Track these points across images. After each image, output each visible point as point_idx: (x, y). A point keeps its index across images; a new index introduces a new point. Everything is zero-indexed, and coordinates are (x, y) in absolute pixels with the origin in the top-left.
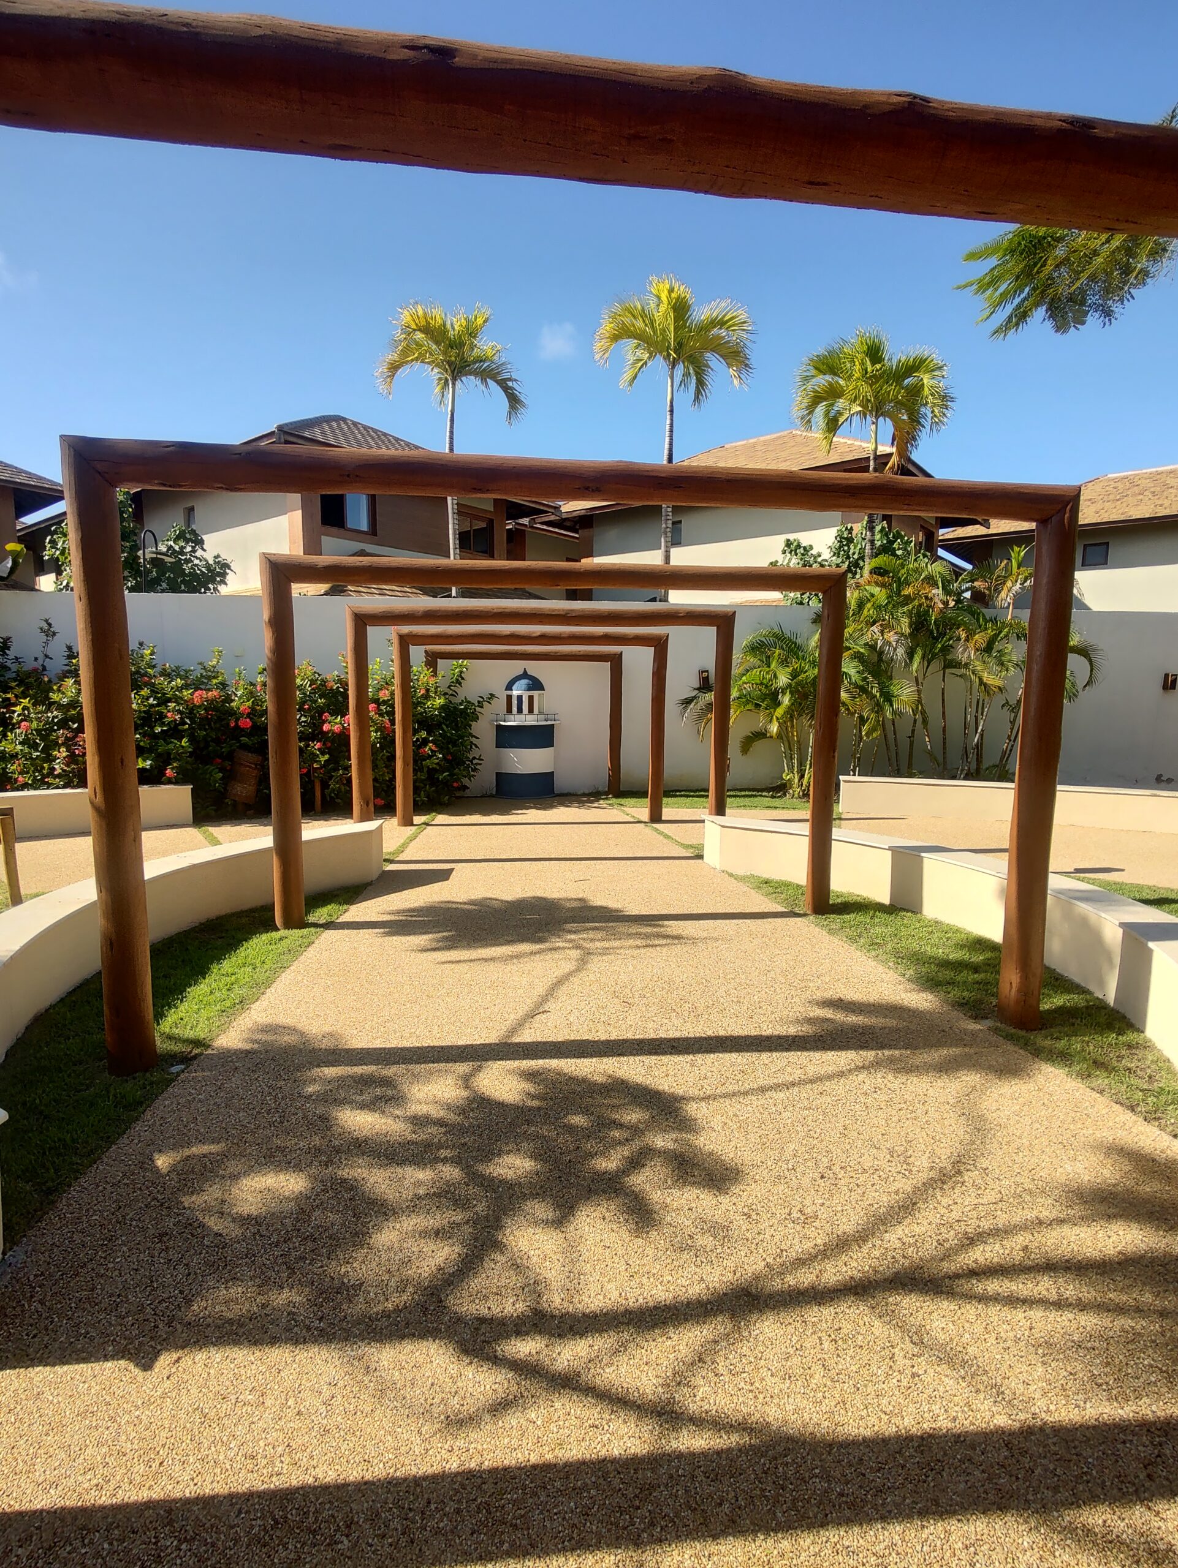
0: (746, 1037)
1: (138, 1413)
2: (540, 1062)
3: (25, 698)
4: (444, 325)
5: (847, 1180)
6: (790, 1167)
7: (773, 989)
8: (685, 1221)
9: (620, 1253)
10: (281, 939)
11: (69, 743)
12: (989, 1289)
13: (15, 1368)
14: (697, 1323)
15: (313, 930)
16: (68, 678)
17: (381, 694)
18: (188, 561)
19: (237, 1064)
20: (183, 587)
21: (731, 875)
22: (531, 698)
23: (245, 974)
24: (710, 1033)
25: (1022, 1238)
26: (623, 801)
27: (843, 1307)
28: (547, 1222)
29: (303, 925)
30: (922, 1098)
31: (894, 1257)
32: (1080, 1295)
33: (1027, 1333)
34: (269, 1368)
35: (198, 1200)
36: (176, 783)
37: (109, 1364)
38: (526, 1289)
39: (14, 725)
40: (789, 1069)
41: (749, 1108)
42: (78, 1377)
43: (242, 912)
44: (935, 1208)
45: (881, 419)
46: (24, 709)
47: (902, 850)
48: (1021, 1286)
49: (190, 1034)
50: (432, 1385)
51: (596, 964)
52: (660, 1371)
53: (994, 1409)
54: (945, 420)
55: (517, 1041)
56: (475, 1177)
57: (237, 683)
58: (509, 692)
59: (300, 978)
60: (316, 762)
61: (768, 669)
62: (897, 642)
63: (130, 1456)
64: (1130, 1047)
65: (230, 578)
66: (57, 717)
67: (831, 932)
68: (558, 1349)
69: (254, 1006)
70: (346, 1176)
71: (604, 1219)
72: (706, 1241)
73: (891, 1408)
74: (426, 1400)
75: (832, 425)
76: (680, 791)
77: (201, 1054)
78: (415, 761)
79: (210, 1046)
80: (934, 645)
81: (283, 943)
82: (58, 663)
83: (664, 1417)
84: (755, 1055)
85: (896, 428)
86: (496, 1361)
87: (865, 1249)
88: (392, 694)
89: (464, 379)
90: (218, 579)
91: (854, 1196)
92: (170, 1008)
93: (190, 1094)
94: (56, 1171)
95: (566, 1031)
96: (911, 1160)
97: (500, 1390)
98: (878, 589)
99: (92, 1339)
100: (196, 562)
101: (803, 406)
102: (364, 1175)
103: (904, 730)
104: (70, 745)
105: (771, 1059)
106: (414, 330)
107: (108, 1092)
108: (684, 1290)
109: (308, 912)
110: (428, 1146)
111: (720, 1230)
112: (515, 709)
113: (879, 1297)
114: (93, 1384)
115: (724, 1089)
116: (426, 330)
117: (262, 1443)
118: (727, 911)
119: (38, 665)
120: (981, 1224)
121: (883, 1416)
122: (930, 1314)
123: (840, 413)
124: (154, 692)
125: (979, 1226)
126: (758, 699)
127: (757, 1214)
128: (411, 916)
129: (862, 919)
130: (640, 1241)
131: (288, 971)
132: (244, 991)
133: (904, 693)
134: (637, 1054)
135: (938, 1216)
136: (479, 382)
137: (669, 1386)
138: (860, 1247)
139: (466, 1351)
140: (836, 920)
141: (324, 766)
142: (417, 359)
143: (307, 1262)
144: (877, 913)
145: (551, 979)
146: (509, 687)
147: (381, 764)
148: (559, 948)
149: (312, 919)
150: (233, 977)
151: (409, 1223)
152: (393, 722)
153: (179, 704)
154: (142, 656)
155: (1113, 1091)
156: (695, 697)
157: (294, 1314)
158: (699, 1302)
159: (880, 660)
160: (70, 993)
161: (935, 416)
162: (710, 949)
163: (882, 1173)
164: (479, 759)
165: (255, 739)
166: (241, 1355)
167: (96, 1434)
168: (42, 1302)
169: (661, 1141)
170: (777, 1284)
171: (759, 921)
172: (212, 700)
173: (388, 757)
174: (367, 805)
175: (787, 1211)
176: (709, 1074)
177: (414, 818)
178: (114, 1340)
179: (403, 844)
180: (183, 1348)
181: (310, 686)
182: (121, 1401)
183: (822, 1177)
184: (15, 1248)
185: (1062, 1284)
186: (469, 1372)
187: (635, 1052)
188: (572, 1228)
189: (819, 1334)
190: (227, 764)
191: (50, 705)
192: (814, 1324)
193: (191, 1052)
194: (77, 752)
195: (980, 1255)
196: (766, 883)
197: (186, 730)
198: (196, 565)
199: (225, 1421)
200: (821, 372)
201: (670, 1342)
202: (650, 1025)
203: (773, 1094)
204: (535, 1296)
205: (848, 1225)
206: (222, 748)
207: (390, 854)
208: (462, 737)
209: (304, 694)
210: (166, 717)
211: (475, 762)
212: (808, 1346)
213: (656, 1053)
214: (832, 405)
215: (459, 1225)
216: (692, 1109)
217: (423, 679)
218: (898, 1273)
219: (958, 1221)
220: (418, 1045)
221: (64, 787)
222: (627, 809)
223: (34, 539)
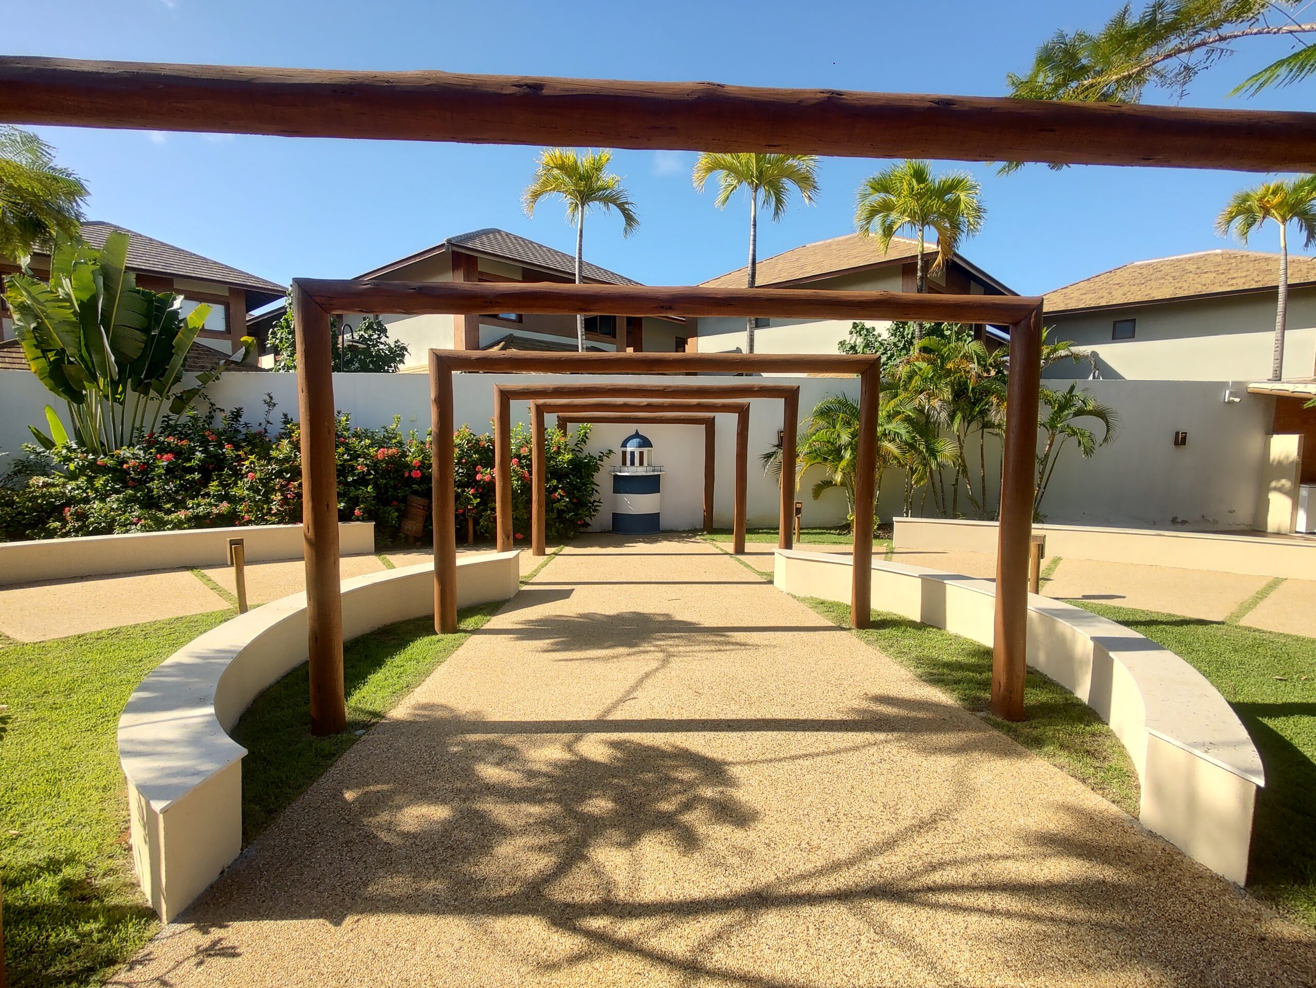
0: (786, 720)
1: (331, 951)
2: (627, 734)
3: (252, 455)
4: (576, 163)
5: (847, 823)
6: (806, 813)
7: (813, 685)
8: (721, 848)
9: (670, 866)
10: (438, 641)
11: (283, 489)
12: (940, 900)
13: (251, 920)
14: (720, 913)
15: (463, 634)
16: (283, 438)
17: (522, 451)
18: (374, 346)
19: (403, 730)
20: (371, 366)
21: (794, 597)
22: (641, 454)
23: (410, 666)
24: (759, 717)
25: (973, 868)
26: (715, 537)
27: (829, 907)
28: (620, 845)
29: (455, 631)
30: (916, 768)
31: (873, 877)
32: (1009, 908)
33: (962, 931)
34: (419, 928)
35: (374, 820)
36: (363, 520)
37: (313, 921)
38: (600, 887)
39: (243, 475)
40: (817, 745)
41: (781, 771)
42: (292, 928)
43: (409, 620)
44: (911, 845)
45: (927, 226)
46: (251, 463)
47: (929, 578)
48: (965, 899)
49: (371, 708)
50: (529, 943)
51: (675, 663)
52: (689, 942)
53: (927, 978)
54: (979, 227)
55: (611, 719)
56: (570, 812)
57: (411, 442)
58: (624, 449)
59: (451, 670)
60: (470, 504)
61: (833, 430)
62: (941, 407)
63: (326, 976)
64: (1093, 735)
65: (407, 358)
66: (275, 469)
67: (868, 643)
68: (619, 925)
69: (418, 690)
70: (478, 808)
71: (662, 843)
72: (735, 861)
73: (851, 973)
74: (524, 952)
75: (888, 231)
76: (763, 529)
77: (377, 723)
78: (547, 504)
79: (384, 717)
80: (972, 409)
81: (440, 644)
82: (276, 428)
83: (688, 971)
84: (793, 733)
85: (940, 234)
86: (575, 930)
87: (852, 871)
88: (531, 451)
89: (590, 203)
90: (398, 359)
91: (850, 835)
92: (355, 689)
93: (369, 750)
94: (276, 798)
95: (649, 712)
96: (900, 811)
97: (576, 949)
98: (925, 364)
99: (301, 905)
100: (382, 346)
101: (862, 217)
102: (491, 808)
103: (949, 479)
104: (284, 491)
105: (803, 737)
106: (553, 167)
107: (311, 747)
108: (714, 892)
109: (459, 621)
110: (538, 790)
111: (747, 854)
112: (628, 462)
113: (856, 903)
114: (302, 932)
115: (764, 757)
116: (562, 167)
117: (413, 973)
118: (787, 625)
119: (261, 429)
120: (944, 857)
121: (845, 978)
122: (892, 915)
123: (893, 222)
124: (348, 450)
125: (942, 859)
126: (826, 454)
127: (775, 844)
128: (539, 626)
129: (895, 633)
130: (686, 859)
131: (443, 665)
132: (410, 679)
133: (947, 449)
134: (701, 731)
135: (912, 850)
136: (602, 205)
137: (694, 951)
138: (848, 869)
139: (554, 924)
140: (873, 633)
141: (476, 507)
142: (554, 189)
143: (448, 863)
144: (908, 629)
145: (642, 673)
146: (624, 445)
147: (520, 506)
148: (650, 651)
149: (462, 626)
150: (402, 668)
151: (520, 841)
152: (530, 473)
153: (366, 459)
154: (340, 422)
155: (1071, 768)
156: (774, 453)
157: (438, 896)
158: (724, 900)
159: (928, 422)
160: (284, 677)
161: (971, 224)
162: (769, 654)
163: (874, 819)
164: (599, 502)
165: (424, 487)
166: (400, 920)
167: (305, 962)
168: (268, 881)
169: (708, 792)
170: (783, 891)
171: (811, 633)
172: (392, 456)
173: (526, 500)
174: (508, 538)
175: (798, 843)
176: (754, 746)
177: (546, 549)
178: (316, 906)
179: (536, 570)
180: (361, 913)
181: (467, 444)
182: (320, 944)
183: (829, 821)
184: (249, 847)
185: (998, 900)
186: (556, 937)
187: (699, 729)
188: (638, 848)
189: (808, 924)
190: (402, 506)
191: (270, 459)
192: (805, 918)
193: (370, 721)
194: (289, 496)
195: (937, 877)
196: (822, 603)
197: (372, 479)
198: (382, 349)
199: (389, 958)
200: (877, 190)
201: (699, 924)
202: (714, 709)
203: (801, 761)
204: (606, 892)
205: (842, 854)
206: (398, 493)
207: (525, 577)
208: (585, 484)
209: (462, 450)
210: (357, 469)
211: (595, 504)
212: (798, 931)
213: (716, 730)
214: (887, 216)
215: (556, 843)
216: (735, 771)
217: (556, 438)
218: (874, 887)
219: (926, 854)
220: (536, 720)
221: (279, 523)
222: (718, 544)
223: (260, 329)
